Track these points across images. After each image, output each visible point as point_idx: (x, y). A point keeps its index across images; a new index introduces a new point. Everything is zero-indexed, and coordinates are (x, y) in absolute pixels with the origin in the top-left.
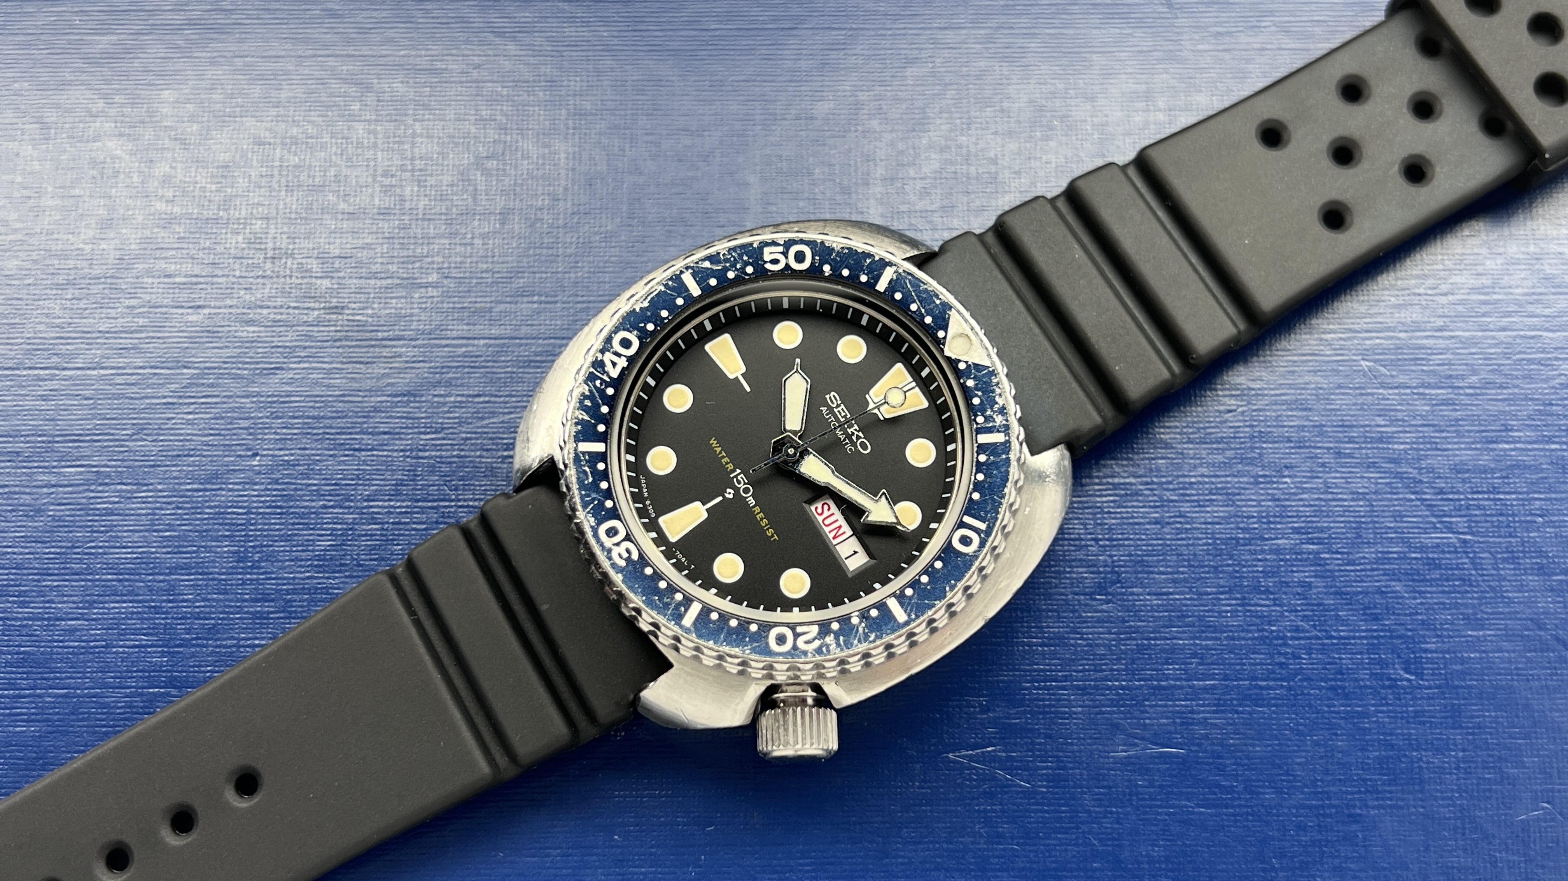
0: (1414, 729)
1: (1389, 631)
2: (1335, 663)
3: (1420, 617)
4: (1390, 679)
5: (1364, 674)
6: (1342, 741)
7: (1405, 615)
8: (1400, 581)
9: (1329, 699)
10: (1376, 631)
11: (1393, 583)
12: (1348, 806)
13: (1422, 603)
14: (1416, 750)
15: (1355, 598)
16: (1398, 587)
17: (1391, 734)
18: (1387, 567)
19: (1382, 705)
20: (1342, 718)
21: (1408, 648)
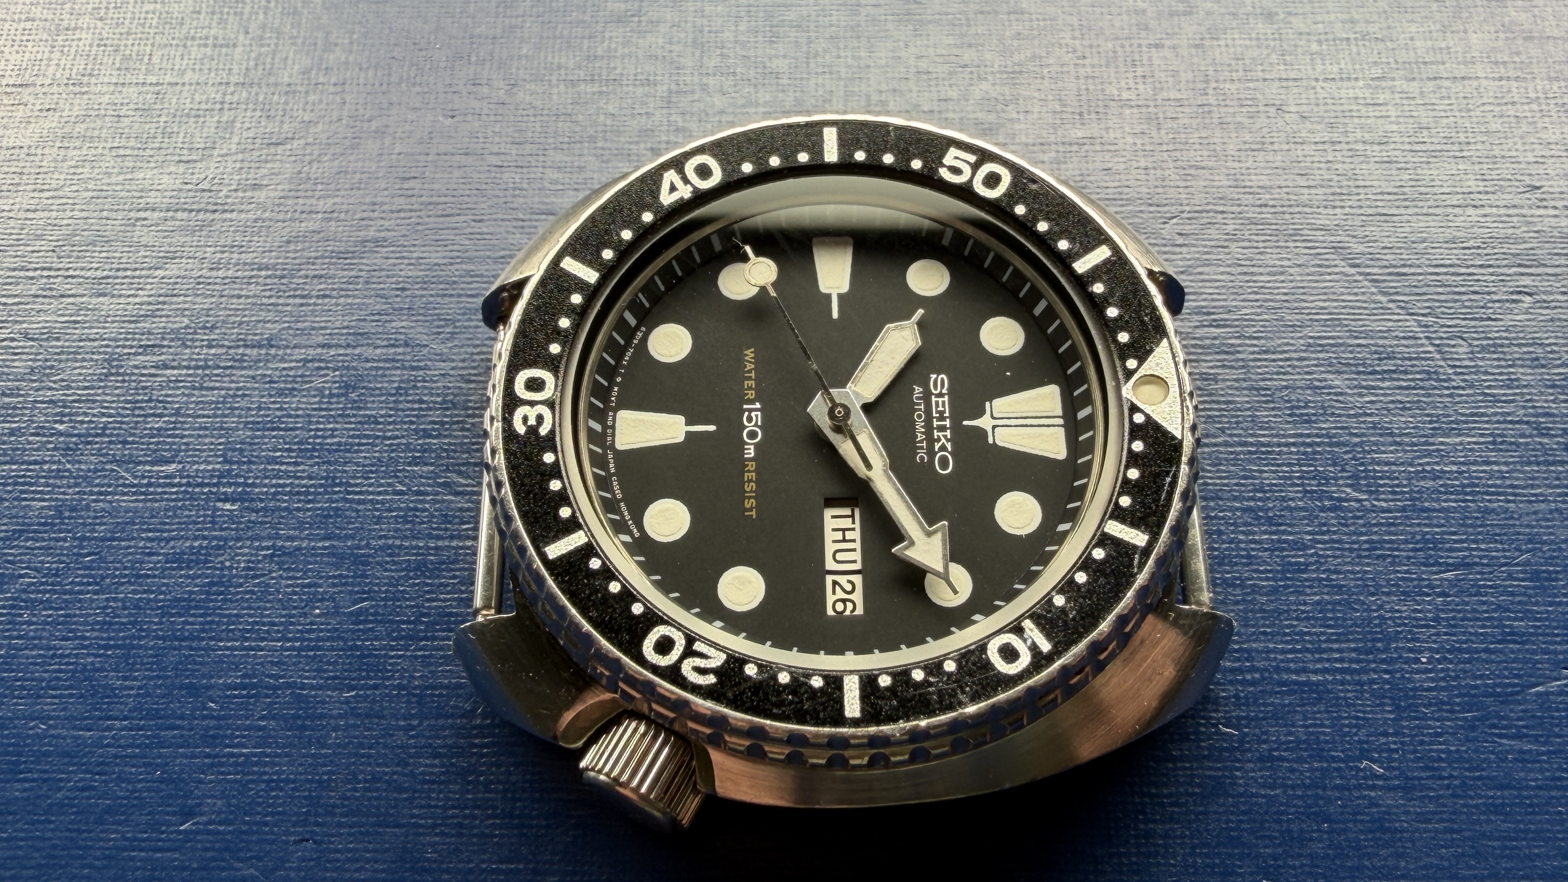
0: (1368, 565)
1: (1327, 436)
2: (1254, 478)
3: (1369, 419)
4: (1331, 498)
5: (1292, 492)
6: (1267, 579)
7: (1349, 416)
8: (1339, 372)
9: (1246, 524)
10: (1308, 436)
11: (1331, 376)
12: (1277, 670)
13: (1371, 402)
14: (1373, 595)
15: (1278, 394)
16: (1338, 381)
17: (1338, 572)
18: (1320, 355)
19: (1323, 533)
20: (1266, 550)
21: (1354, 459)
